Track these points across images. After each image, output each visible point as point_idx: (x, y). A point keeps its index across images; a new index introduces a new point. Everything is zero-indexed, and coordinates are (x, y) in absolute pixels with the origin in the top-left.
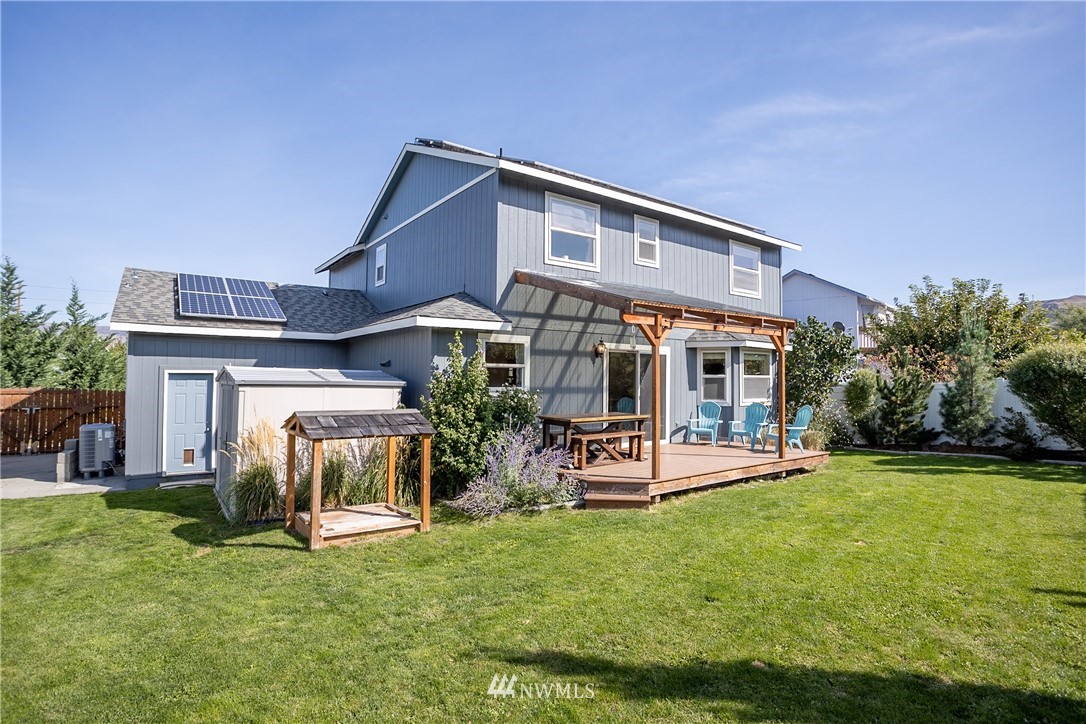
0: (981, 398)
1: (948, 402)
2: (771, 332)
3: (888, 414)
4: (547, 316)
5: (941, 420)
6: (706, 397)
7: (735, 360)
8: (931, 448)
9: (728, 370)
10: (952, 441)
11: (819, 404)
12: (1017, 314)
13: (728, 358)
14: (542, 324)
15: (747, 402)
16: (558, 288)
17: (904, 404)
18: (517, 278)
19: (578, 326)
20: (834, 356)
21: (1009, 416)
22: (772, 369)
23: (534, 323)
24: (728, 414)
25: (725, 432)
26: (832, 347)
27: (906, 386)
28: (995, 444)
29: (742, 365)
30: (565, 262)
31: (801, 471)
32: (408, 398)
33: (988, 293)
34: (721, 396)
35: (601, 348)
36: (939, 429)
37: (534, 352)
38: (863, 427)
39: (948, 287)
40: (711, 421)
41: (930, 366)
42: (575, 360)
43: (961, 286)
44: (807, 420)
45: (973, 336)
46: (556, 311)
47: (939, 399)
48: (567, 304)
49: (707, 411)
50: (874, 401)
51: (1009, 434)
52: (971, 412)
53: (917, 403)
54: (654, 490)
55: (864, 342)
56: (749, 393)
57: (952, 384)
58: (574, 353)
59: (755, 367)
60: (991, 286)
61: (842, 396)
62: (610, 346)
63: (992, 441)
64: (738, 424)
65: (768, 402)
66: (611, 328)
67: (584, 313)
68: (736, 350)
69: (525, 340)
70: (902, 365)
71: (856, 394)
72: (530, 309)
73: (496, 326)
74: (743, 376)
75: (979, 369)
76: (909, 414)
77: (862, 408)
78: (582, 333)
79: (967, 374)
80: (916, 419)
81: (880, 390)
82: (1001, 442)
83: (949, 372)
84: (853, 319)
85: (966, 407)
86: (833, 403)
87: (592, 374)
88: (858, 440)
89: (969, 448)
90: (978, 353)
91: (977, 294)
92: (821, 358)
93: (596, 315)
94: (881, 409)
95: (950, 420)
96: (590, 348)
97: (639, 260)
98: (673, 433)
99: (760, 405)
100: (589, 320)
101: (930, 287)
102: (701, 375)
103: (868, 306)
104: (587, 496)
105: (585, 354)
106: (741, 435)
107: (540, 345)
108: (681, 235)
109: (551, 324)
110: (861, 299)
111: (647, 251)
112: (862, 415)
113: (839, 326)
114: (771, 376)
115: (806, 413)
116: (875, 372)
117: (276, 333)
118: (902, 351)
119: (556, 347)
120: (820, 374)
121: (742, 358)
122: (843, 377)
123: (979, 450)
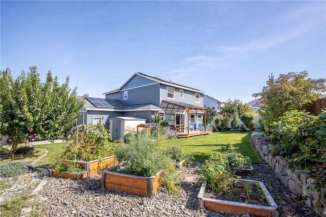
0: (237, 122)
1: (232, 123)
2: (204, 111)
3: (222, 125)
4: (167, 108)
5: (231, 126)
6: (191, 122)
7: (196, 115)
8: (229, 131)
9: (195, 117)
10: (233, 129)
11: (210, 123)
12: (244, 107)
13: (195, 115)
14: (166, 109)
15: (198, 123)
16: (169, 103)
17: (225, 123)
18: (163, 101)
19: (171, 109)
20: (213, 114)
21: (241, 125)
22: (202, 117)
23: (165, 109)
24: (195, 125)
25: (195, 128)
26: (213, 113)
27: (225, 120)
28: (239, 130)
29: (197, 116)
30: (169, 98)
31: (208, 134)
32: (147, 122)
33: (240, 102)
34: (194, 122)
35: (175, 113)
36: (231, 128)
37: (165, 114)
38: (218, 127)
39: (233, 101)
40: (192, 126)
41: (229, 116)
42: (171, 115)
43: (235, 101)
44: (209, 126)
45: (235, 111)
46: (168, 107)
47: (230, 122)
48: (170, 106)
49: (192, 125)
50: (220, 123)
51: (241, 128)
52: (235, 124)
53: (227, 123)
54: (188, 136)
55: (218, 111)
56: (199, 121)
57: (232, 119)
58: (171, 114)
59: (199, 117)
60: (240, 101)
61: (214, 122)
62: (176, 113)
63: (238, 129)
64: (197, 127)
65: (202, 123)
66: (176, 110)
67: (172, 107)
68: (196, 113)
69: (164, 112)
70: (225, 116)
71: (217, 121)
72: (164, 107)
73: (161, 110)
74: (198, 118)
75: (236, 117)
76: (225, 125)
77: (218, 124)
78: (172, 111)
79: (235, 118)
80: (227, 126)
81: (221, 121)
82: (240, 129)
83: (232, 117)
84: (216, 106)
85: (234, 123)
86: (213, 123)
87: (174, 118)
88: (217, 130)
89: (235, 130)
90: (236, 114)
91: (238, 102)
92: (211, 115)
93: (174, 107)
94: (221, 124)
95: (232, 126)
96: (173, 113)
97: (180, 97)
98: (186, 129)
99: (201, 123)
100: (173, 108)
101: (230, 100)
102: (190, 118)
103: (219, 103)
104: (179, 137)
105: (172, 114)
106: (198, 129)
107: (166, 113)
108: (187, 92)
109: (168, 109)
110: (218, 101)
111: (182, 96)
112: (218, 125)
113: (214, 108)
114: (202, 118)
115: (209, 124)
116: (220, 117)
117: (113, 110)
118: (225, 113)
119: (168, 113)
120: (211, 118)
121: (197, 115)
122: (215, 118)
123: (237, 131)
